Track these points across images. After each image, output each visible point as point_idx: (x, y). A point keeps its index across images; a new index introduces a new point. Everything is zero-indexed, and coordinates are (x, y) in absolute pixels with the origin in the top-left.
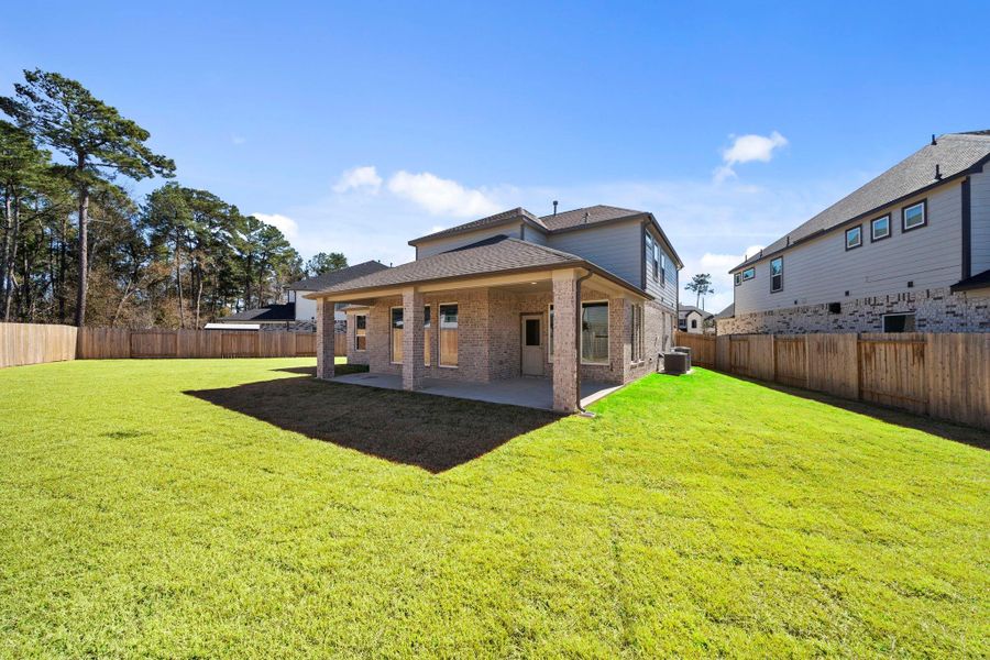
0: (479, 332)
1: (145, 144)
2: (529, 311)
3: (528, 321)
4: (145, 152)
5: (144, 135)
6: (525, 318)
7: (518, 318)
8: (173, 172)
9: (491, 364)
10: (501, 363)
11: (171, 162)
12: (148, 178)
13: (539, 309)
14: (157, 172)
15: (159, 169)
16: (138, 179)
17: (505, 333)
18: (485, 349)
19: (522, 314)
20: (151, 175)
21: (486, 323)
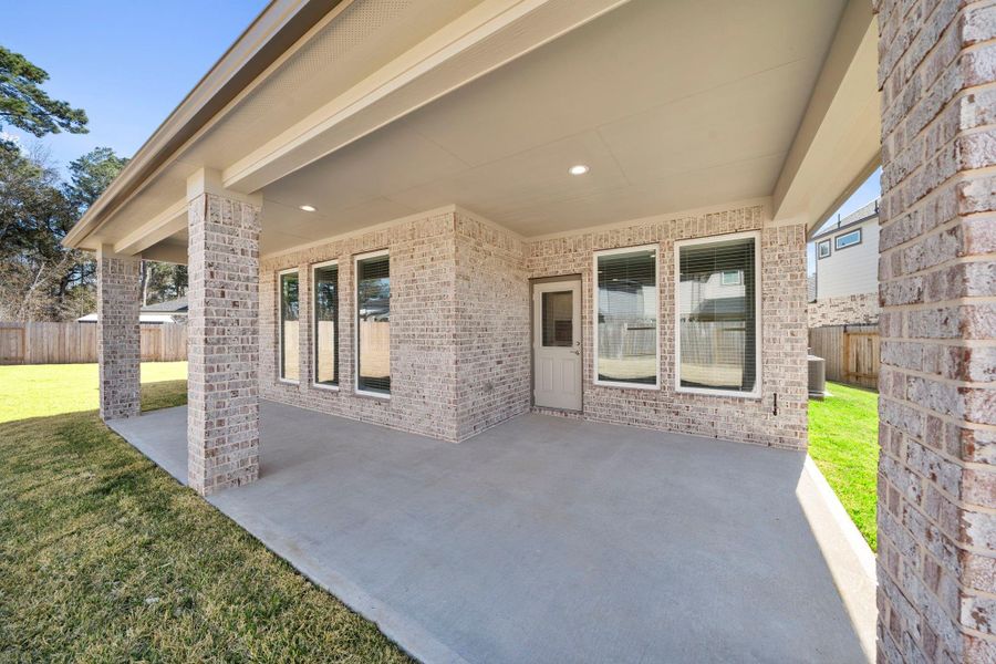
0: (434, 314)
1: (39, 86)
2: (550, 272)
3: (545, 295)
4: (39, 96)
5: (39, 76)
6: (540, 289)
7: (525, 289)
8: (85, 127)
9: (461, 394)
10: (489, 387)
11: (80, 114)
12: (50, 133)
13: (572, 268)
14: (62, 125)
15: (64, 121)
16: (39, 135)
17: (498, 321)
18: (449, 355)
19: (533, 281)
20: (54, 130)
21: (451, 293)
